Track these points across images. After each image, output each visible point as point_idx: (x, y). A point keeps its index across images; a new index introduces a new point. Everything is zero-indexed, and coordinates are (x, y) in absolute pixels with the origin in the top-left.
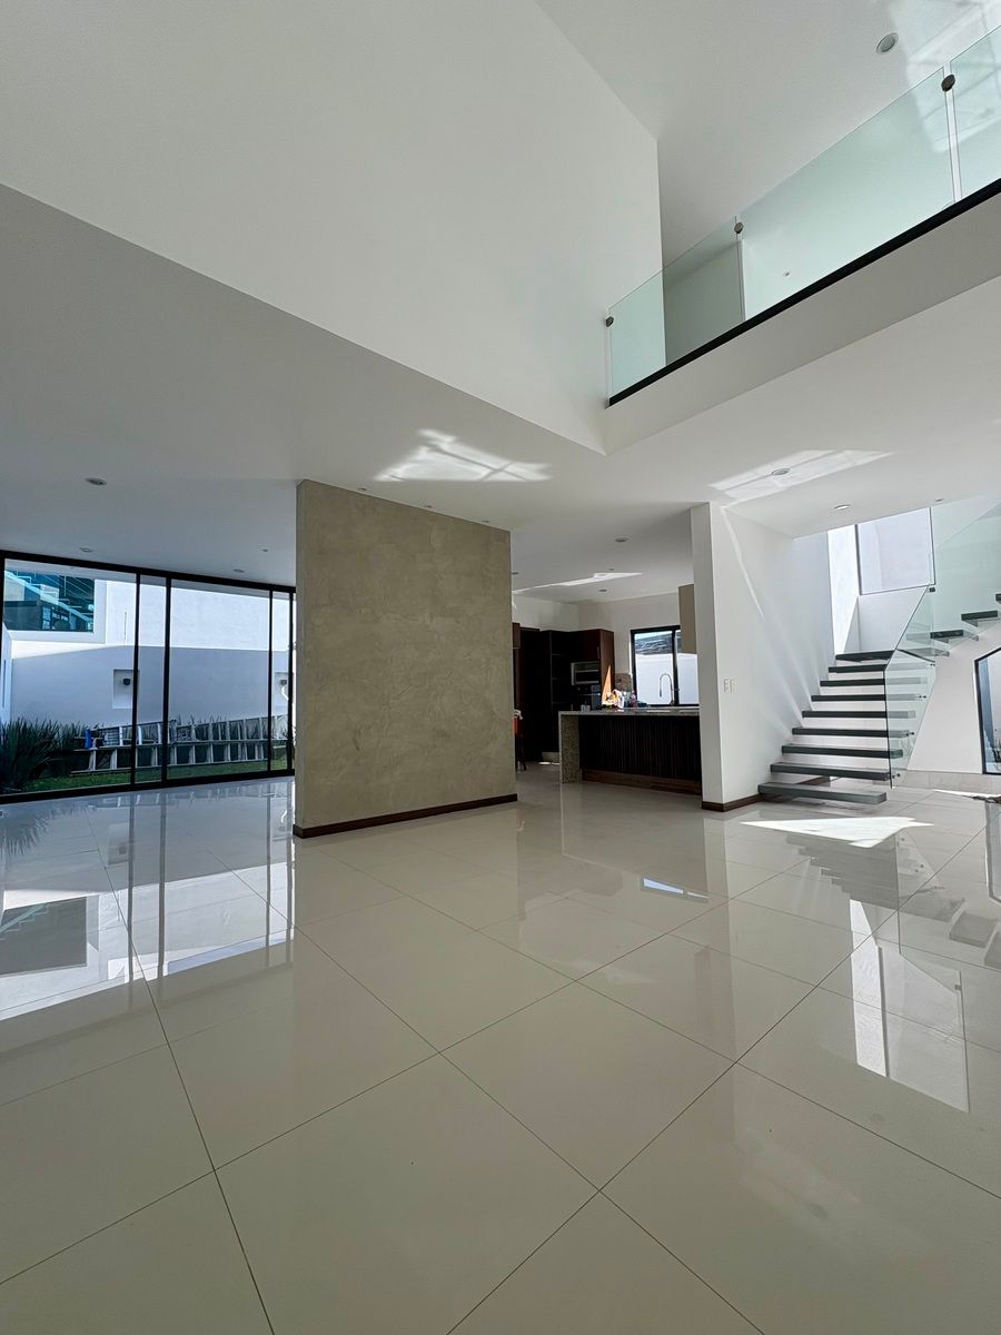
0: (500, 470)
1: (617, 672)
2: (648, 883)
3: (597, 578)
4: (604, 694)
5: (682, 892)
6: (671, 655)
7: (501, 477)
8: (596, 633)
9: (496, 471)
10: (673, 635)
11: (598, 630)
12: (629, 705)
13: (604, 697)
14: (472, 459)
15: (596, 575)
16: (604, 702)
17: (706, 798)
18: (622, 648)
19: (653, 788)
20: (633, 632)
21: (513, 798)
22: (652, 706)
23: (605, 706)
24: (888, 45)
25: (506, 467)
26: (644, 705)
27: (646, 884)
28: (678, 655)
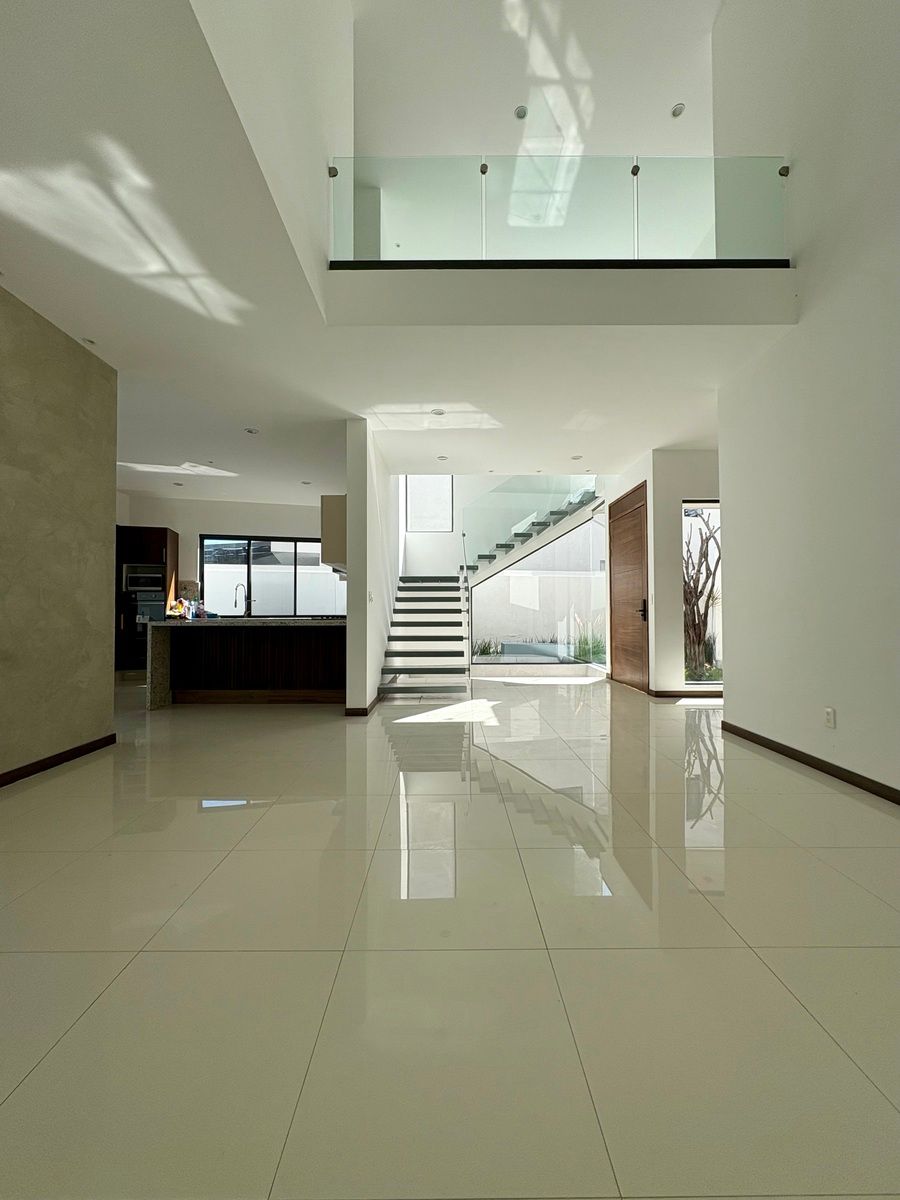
0: (183, 277)
1: (180, 579)
2: (206, 804)
3: (187, 469)
4: (168, 603)
5: (245, 802)
6: (246, 566)
7: (176, 291)
8: (164, 531)
9: (173, 274)
10: (249, 545)
11: (166, 529)
12: (197, 615)
13: (168, 607)
14: (152, 233)
15: (186, 465)
16: (168, 612)
17: (349, 705)
18: (188, 553)
19: (270, 702)
20: (203, 537)
21: (110, 740)
22: (222, 617)
23: (170, 617)
24: (521, 114)
25: (194, 276)
26: (215, 616)
27: (204, 806)
28: (253, 566)
